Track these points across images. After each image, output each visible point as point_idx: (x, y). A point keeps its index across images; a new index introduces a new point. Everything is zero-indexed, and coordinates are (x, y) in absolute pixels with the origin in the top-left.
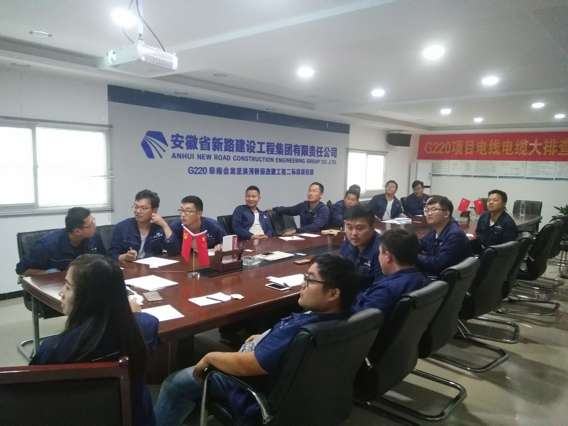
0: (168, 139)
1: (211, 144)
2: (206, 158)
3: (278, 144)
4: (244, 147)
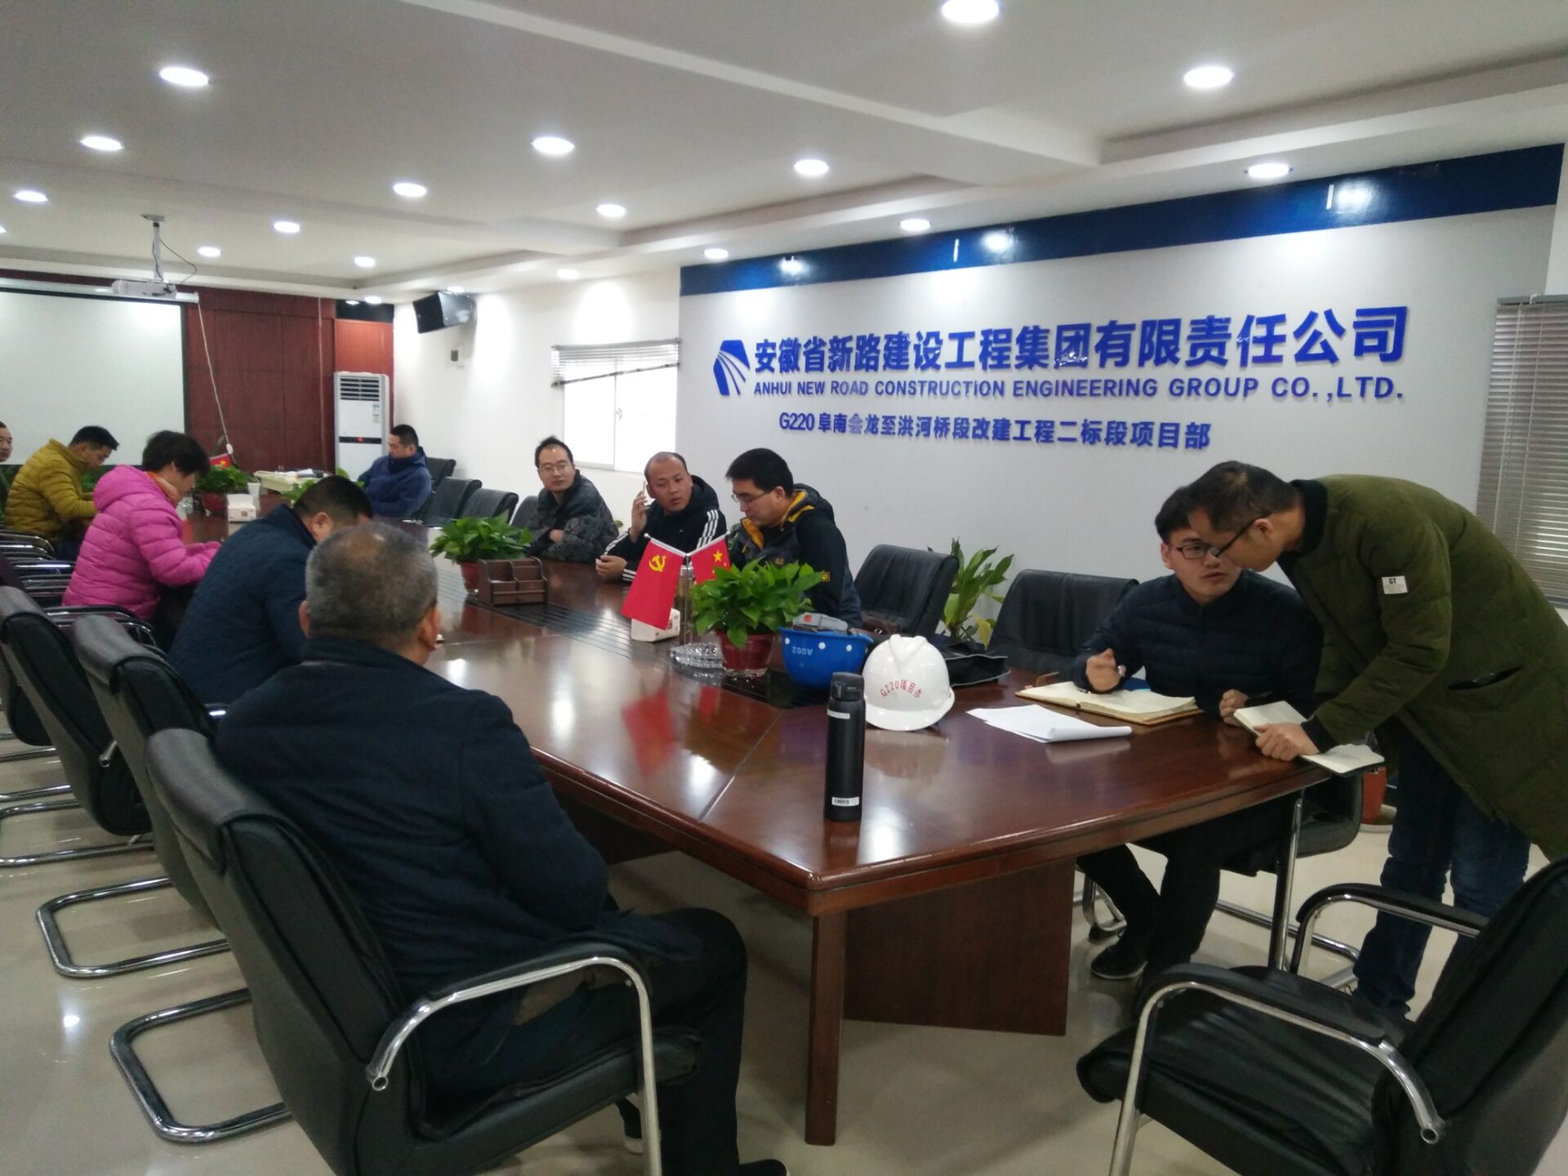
0: (751, 352)
1: (827, 355)
2: (814, 391)
3: (1025, 330)
4: (907, 354)
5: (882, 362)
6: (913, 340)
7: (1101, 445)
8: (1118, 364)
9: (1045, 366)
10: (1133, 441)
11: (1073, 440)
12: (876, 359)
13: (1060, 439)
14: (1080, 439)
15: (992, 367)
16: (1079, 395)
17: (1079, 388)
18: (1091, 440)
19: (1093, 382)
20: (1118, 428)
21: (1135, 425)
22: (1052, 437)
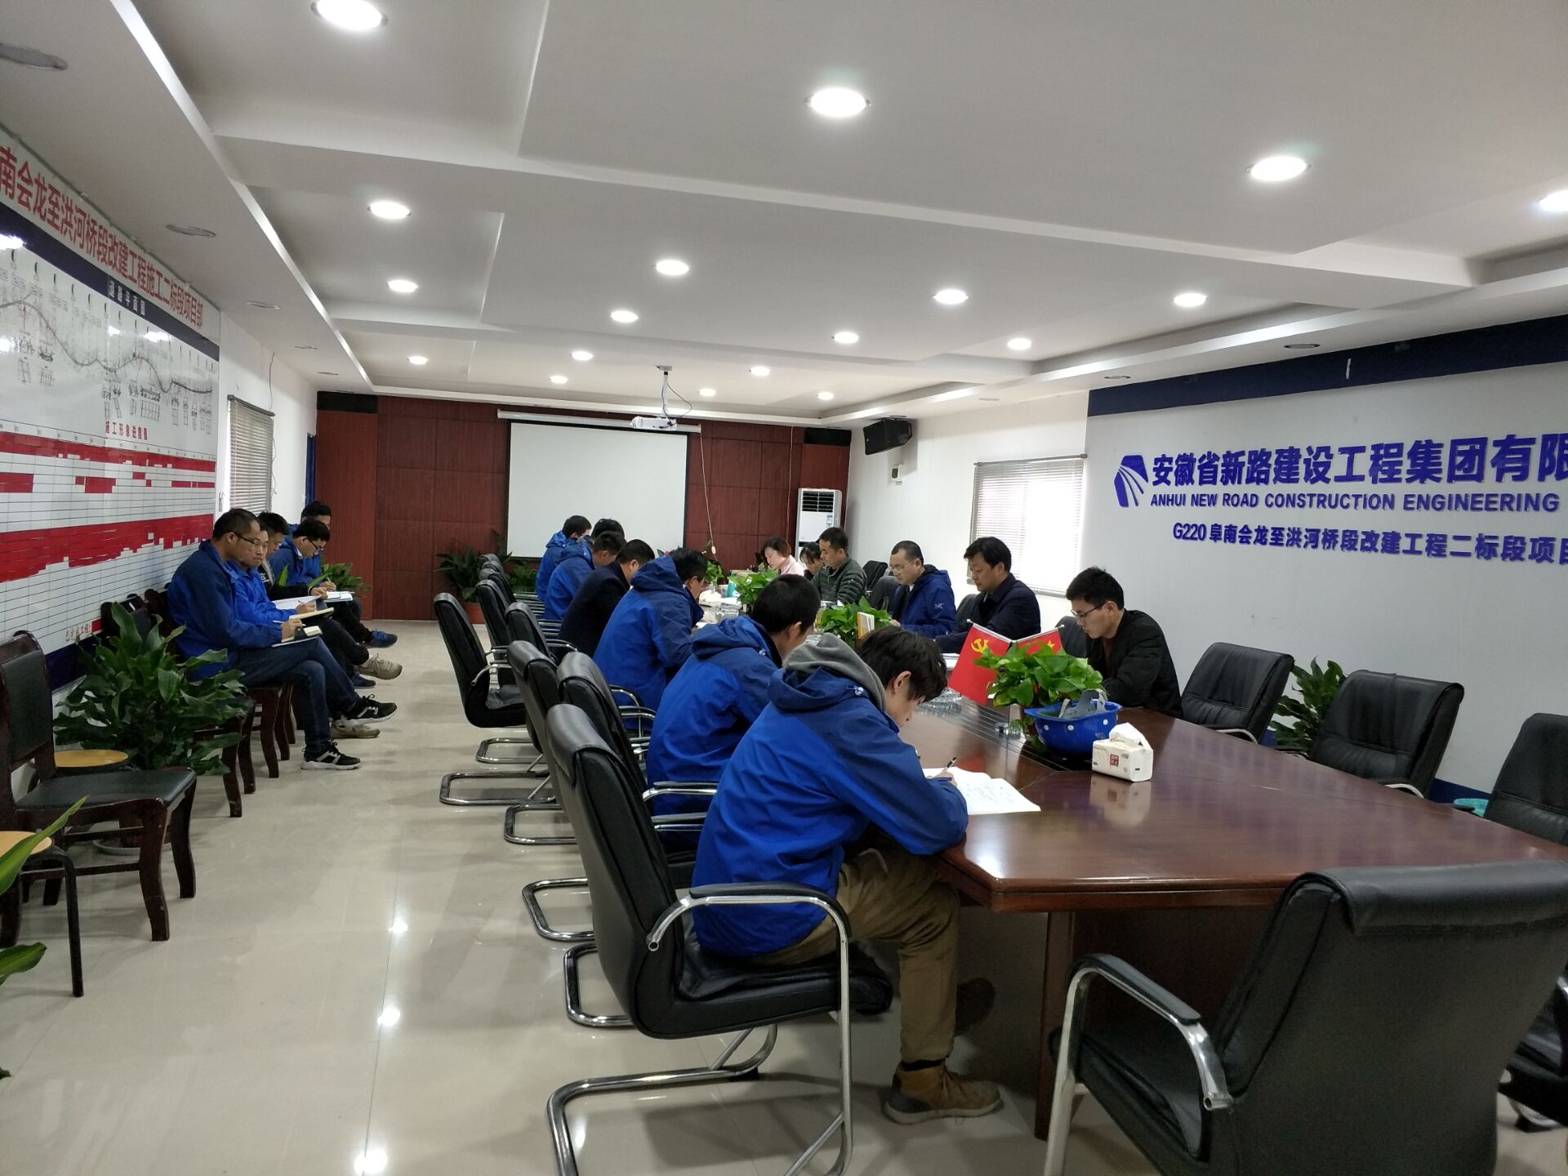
0: (1149, 466)
1: (1220, 468)
2: (1206, 503)
3: (1418, 444)
4: (1297, 468)
5: (1272, 475)
6: (1305, 455)
7: (1497, 561)
8: (1515, 478)
9: (1438, 480)
10: (1531, 557)
11: (1468, 555)
12: (1267, 473)
13: (1453, 554)
14: (1474, 555)
15: (1383, 481)
16: (1474, 509)
17: (1474, 502)
18: (1486, 555)
19: (1489, 496)
20: (1515, 543)
21: (1533, 540)
22: (1444, 551)
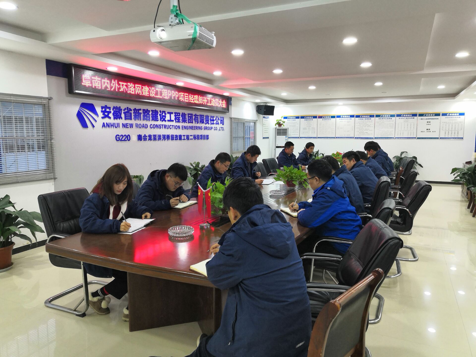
0: (99, 110)
1: (133, 114)
2: (129, 126)
3: (183, 113)
4: (158, 116)
5: (151, 119)
6: (159, 113)
7: (196, 140)
8: (197, 123)
9: (186, 122)
10: (200, 139)
13: (190, 139)
14: (193, 139)
15: (177, 122)
16: (192, 129)
19: (194, 126)
20: (198, 136)
